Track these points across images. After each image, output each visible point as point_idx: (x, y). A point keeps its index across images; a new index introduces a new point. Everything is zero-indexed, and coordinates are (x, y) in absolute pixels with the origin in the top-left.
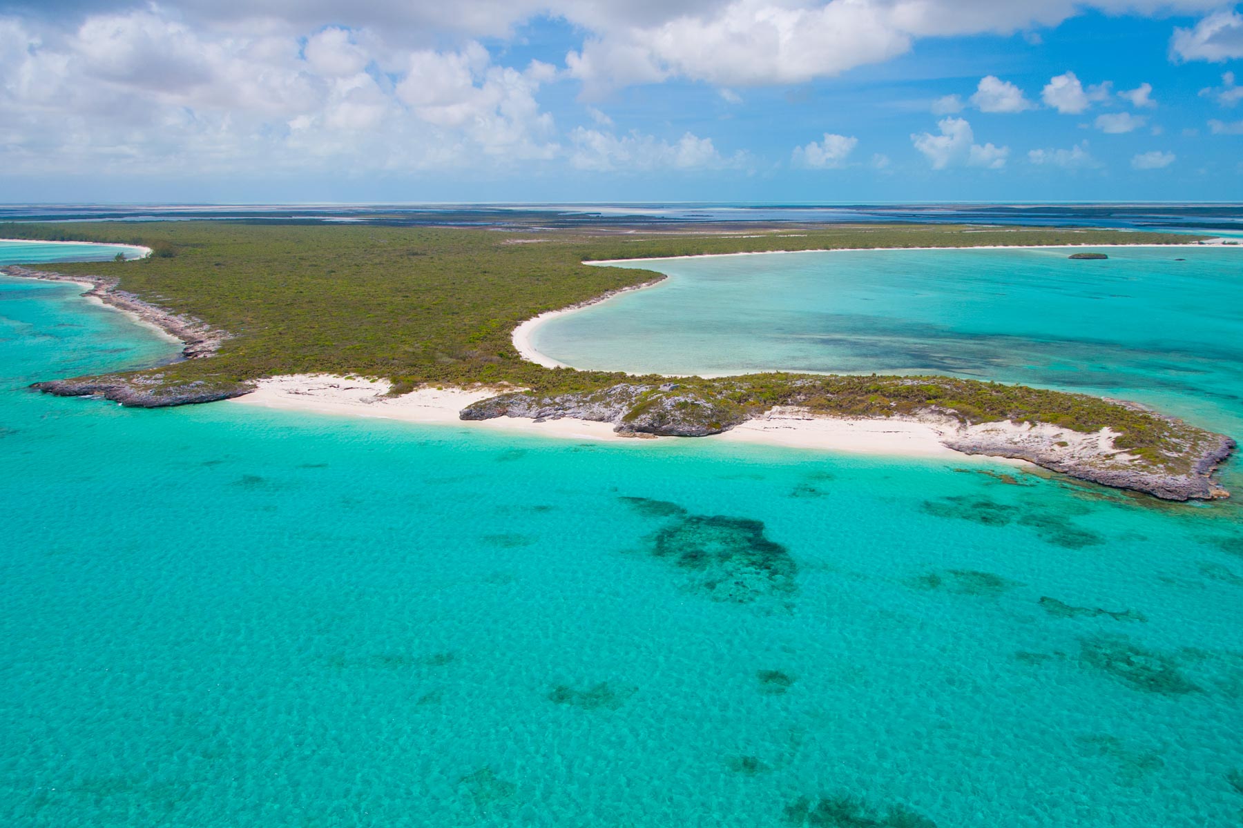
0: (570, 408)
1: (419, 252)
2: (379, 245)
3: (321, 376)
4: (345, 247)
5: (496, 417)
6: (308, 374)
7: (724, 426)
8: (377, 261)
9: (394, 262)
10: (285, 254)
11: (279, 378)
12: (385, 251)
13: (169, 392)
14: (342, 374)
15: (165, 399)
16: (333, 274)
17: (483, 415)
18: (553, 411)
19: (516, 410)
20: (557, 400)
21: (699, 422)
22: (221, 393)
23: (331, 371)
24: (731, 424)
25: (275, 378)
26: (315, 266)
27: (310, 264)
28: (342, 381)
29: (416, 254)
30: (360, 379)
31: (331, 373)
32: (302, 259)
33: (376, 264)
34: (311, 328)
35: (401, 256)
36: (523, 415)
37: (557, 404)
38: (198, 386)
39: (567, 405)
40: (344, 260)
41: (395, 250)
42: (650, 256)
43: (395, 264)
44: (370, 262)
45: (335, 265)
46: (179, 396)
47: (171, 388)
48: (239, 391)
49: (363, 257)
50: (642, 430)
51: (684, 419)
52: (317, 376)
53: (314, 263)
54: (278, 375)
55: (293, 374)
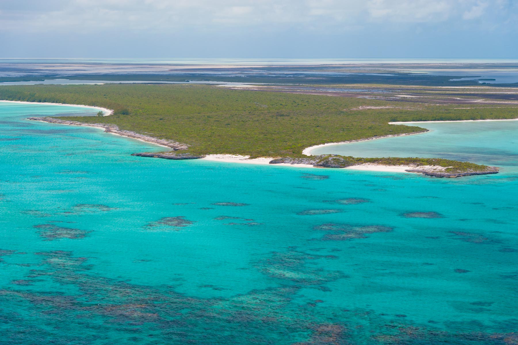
0: (303, 161)
1: (285, 114)
2: (261, 109)
3: (226, 155)
4: (236, 110)
5: (280, 163)
6: (222, 154)
7: (346, 166)
8: (256, 119)
9: (266, 120)
10: (197, 114)
11: (212, 155)
12: (262, 113)
13: (180, 155)
14: (233, 154)
15: (179, 157)
16: (229, 125)
17: (276, 162)
18: (298, 162)
19: (287, 161)
20: (300, 159)
21: (338, 164)
22: (195, 157)
23: (230, 153)
24: (349, 165)
25: (211, 155)
26: (218, 121)
27: (215, 120)
28: (234, 156)
29: (283, 115)
30: (240, 155)
31: (230, 154)
32: (209, 117)
33: (255, 121)
34: (221, 144)
35: (272, 117)
36: (289, 163)
37: (300, 160)
38: (188, 154)
39: (303, 160)
40: (236, 119)
41: (269, 112)
42: (442, 120)
43: (266, 121)
44: (251, 120)
45: (230, 121)
46: (183, 157)
47: (180, 154)
48: (200, 157)
49: (247, 117)
50: (320, 165)
51: (334, 163)
52: (225, 155)
53: (217, 119)
54: (212, 154)
55: (217, 154)
